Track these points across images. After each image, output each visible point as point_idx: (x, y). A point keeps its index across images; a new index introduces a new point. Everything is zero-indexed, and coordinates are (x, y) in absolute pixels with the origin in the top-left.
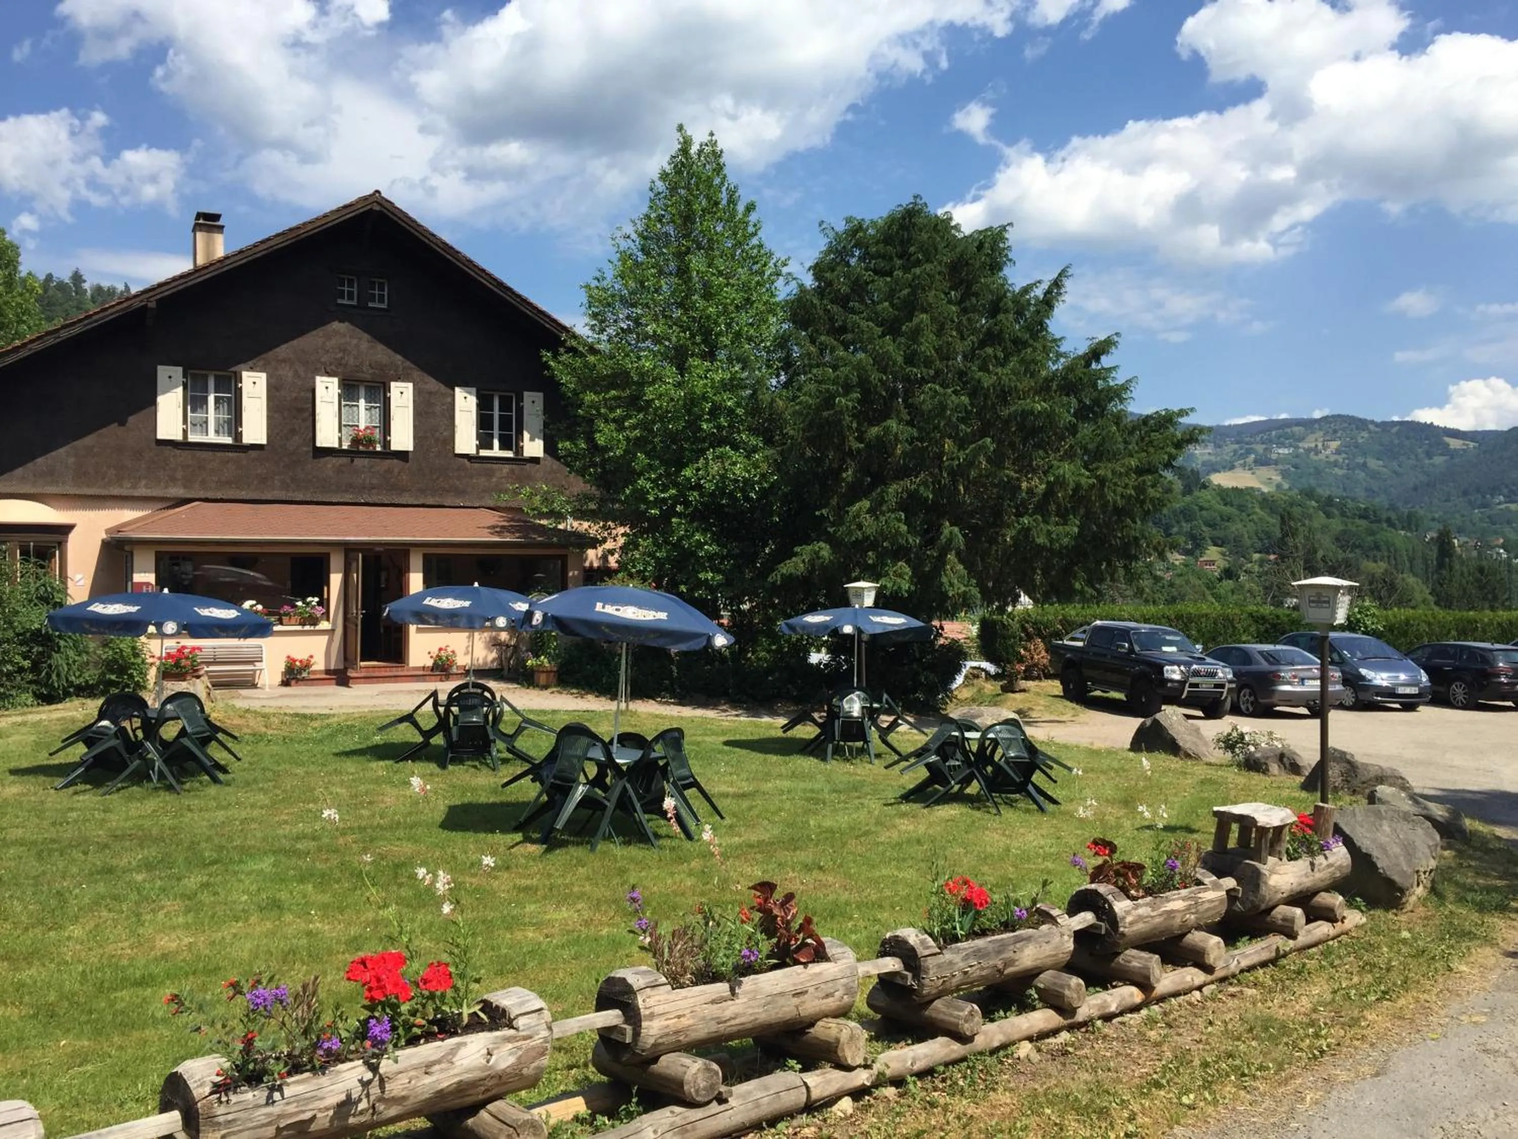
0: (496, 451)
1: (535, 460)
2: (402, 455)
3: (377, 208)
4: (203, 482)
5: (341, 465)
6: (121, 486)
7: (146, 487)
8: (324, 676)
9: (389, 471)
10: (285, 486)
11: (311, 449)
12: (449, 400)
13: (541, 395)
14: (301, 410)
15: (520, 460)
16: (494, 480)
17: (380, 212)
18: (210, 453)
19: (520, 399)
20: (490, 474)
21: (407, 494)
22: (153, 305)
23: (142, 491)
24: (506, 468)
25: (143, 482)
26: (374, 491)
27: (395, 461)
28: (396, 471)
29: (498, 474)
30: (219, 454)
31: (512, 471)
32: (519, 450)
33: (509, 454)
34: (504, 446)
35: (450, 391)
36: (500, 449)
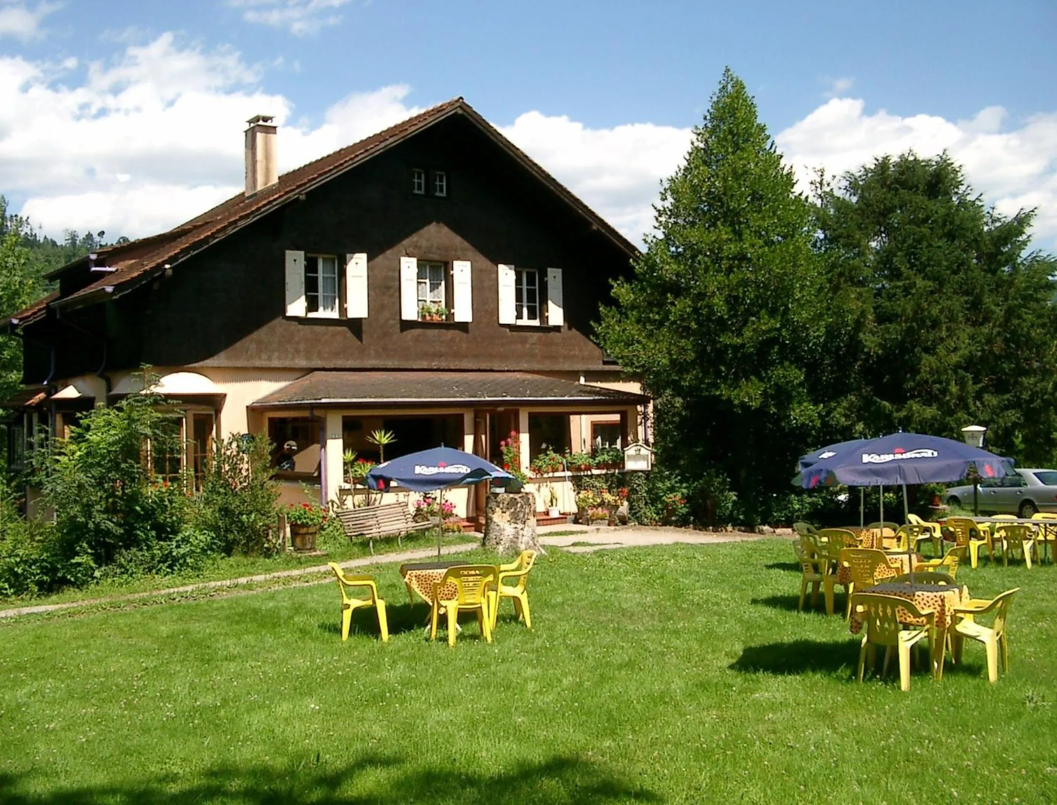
0: (525, 321)
1: (557, 329)
2: (463, 326)
3: (460, 112)
4: (319, 353)
5: (418, 336)
6: (260, 359)
7: (279, 358)
8: (468, 524)
9: (452, 340)
10: (378, 356)
11: (399, 322)
12: (494, 276)
13: (560, 270)
14: (388, 288)
15: (546, 328)
16: (528, 346)
17: (462, 115)
18: (324, 328)
19: (543, 274)
20: (524, 341)
21: (466, 360)
22: (302, 197)
23: (276, 363)
24: (536, 335)
25: (276, 354)
26: (443, 358)
27: (457, 331)
28: (457, 340)
29: (530, 341)
30: (331, 328)
31: (540, 338)
32: (544, 319)
33: (536, 323)
34: (532, 316)
35: (495, 267)
36: (529, 319)
